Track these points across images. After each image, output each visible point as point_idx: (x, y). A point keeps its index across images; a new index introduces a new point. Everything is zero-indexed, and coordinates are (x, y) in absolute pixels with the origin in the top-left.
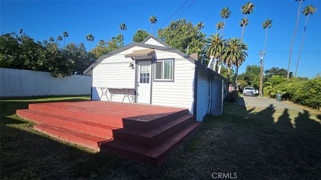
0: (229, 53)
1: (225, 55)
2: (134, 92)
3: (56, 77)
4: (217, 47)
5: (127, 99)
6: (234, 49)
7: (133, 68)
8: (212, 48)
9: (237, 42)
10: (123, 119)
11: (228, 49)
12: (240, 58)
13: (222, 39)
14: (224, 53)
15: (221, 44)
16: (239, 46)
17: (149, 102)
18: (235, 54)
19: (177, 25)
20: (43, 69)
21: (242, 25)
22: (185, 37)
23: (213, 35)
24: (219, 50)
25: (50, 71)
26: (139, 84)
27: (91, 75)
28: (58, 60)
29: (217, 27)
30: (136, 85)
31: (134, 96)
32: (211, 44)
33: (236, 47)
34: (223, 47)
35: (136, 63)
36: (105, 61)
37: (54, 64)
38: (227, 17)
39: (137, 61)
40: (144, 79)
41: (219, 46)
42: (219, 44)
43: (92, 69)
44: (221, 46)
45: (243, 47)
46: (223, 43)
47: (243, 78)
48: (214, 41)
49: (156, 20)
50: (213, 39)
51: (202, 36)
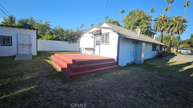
0: (172, 26)
1: (169, 28)
2: (93, 50)
3: (70, 43)
4: (163, 22)
5: (90, 53)
6: (176, 23)
7: (93, 38)
8: (159, 24)
9: (179, 18)
10: (72, 60)
11: (171, 24)
12: (181, 28)
13: (167, 17)
14: (168, 26)
15: (166, 21)
16: (181, 20)
17: (99, 55)
18: (177, 27)
19: (133, 13)
20: (66, 40)
21: (185, 6)
22: (137, 19)
23: (161, 15)
24: (164, 25)
25: (68, 41)
26: (96, 46)
27: (79, 42)
28: (71, 37)
29: (165, 10)
30: (94, 46)
31: (93, 52)
32: (158, 21)
33: (178, 21)
34: (168, 23)
35: (94, 36)
36: (84, 36)
37: (69, 38)
38: (172, 2)
39: (95, 35)
40: (98, 43)
41: (165, 22)
42: (165, 21)
43: (80, 39)
44: (166, 22)
45: (184, 21)
46: (168, 20)
47: (187, 42)
48: (161, 19)
49: (124, 12)
50: (160, 18)
51: (149, 17)
